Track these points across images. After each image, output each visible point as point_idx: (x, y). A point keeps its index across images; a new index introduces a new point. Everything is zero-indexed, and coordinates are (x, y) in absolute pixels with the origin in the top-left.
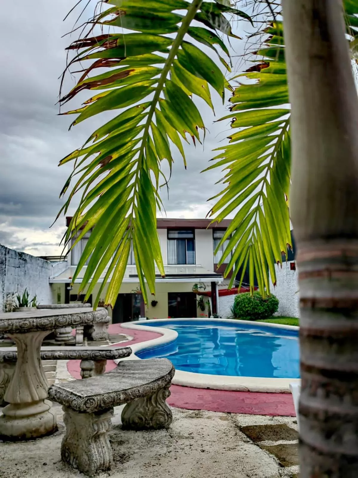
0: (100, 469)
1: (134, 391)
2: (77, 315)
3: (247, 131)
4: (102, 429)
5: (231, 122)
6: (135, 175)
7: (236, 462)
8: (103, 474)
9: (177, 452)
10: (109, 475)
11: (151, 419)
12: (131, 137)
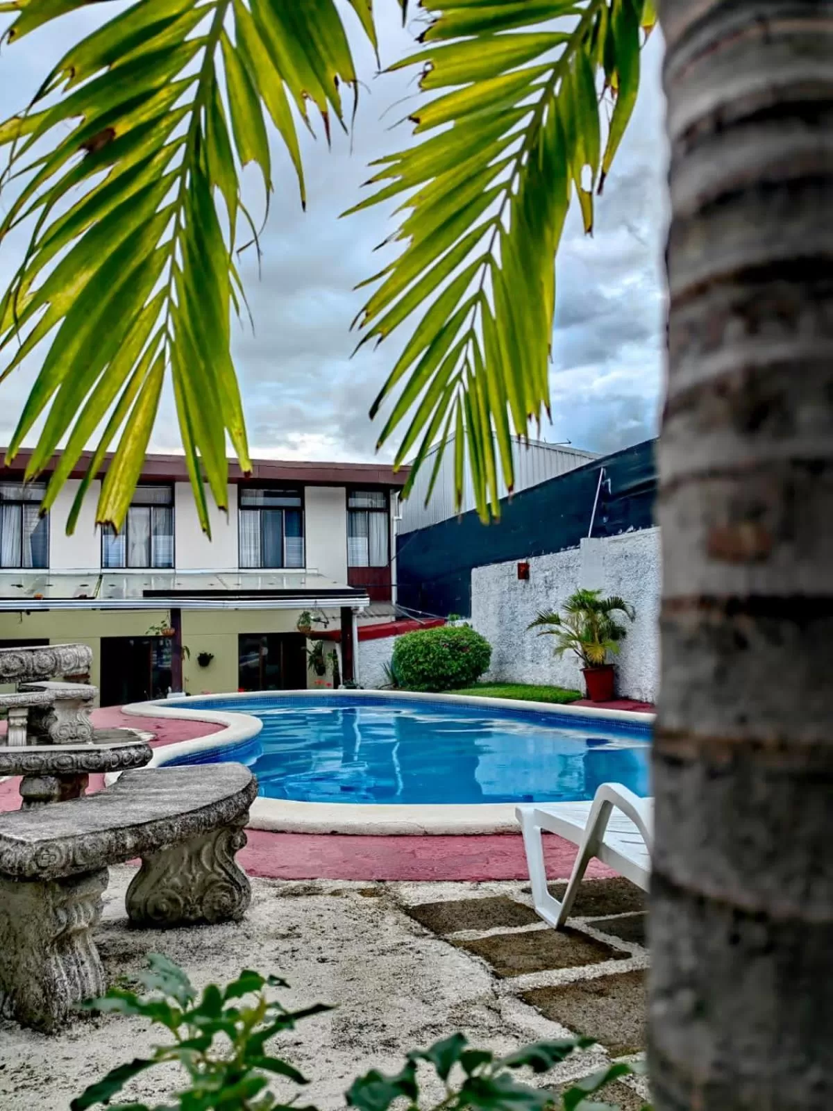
0: (74, 1015)
1: (160, 828)
2: (12, 654)
3: (460, 99)
4: (79, 921)
5: (420, 74)
6: (178, 180)
7: (397, 977)
8: (82, 1025)
9: (263, 966)
10: (97, 1027)
11: (200, 901)
12: (170, 73)
